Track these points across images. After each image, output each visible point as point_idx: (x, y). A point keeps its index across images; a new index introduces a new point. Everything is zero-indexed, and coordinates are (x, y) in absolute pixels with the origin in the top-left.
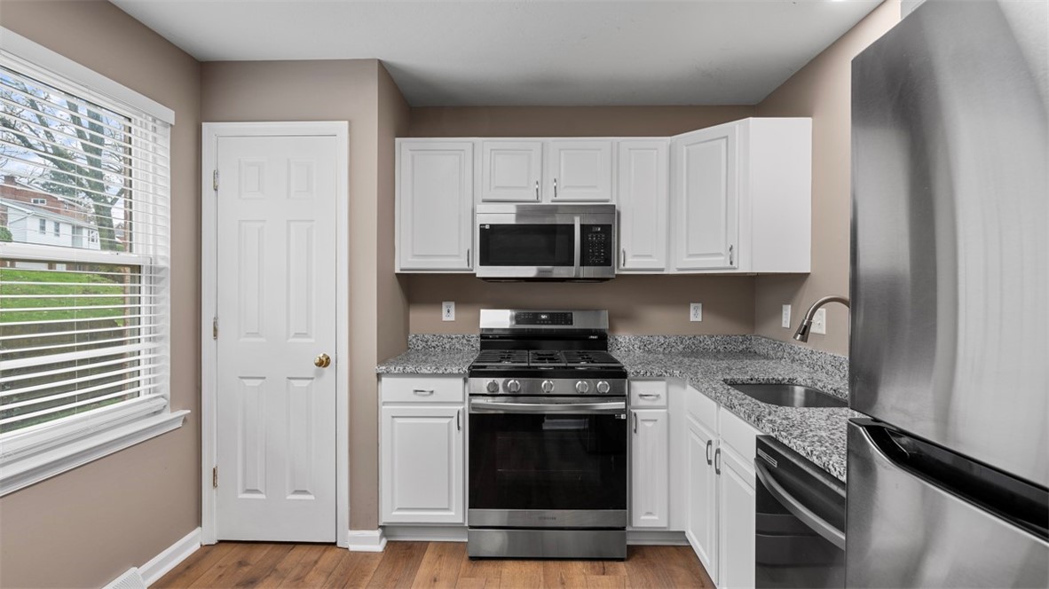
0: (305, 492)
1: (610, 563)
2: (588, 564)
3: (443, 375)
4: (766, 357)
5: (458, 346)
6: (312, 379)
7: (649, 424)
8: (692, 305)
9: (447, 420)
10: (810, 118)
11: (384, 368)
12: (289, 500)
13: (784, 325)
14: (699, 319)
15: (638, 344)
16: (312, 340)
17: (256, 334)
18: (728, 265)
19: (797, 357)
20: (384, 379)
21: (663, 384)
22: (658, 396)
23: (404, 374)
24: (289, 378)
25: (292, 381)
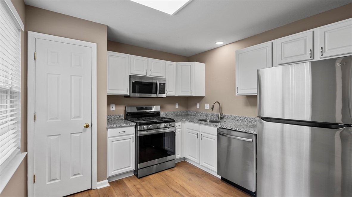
0: (78, 174)
1: (173, 168)
2: (168, 170)
3: (129, 126)
4: (193, 115)
5: (116, 118)
6: (81, 133)
7: (178, 133)
8: (176, 104)
9: (129, 140)
10: (204, 64)
11: (110, 126)
12: (72, 179)
13: (197, 108)
14: (177, 107)
15: (165, 114)
16: (82, 119)
17: (56, 118)
18: (191, 94)
19: (202, 114)
20: (109, 130)
21: (181, 123)
22: (180, 126)
23: (117, 127)
24: (71, 134)
25: (73, 134)
